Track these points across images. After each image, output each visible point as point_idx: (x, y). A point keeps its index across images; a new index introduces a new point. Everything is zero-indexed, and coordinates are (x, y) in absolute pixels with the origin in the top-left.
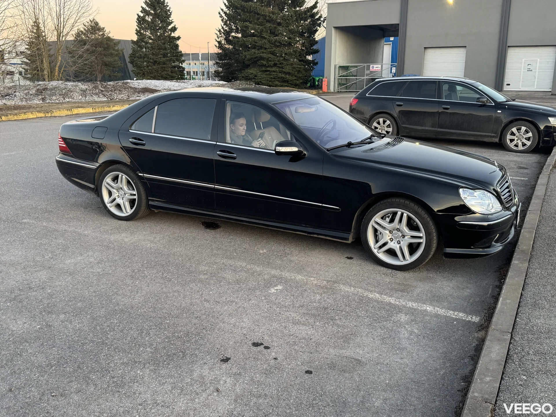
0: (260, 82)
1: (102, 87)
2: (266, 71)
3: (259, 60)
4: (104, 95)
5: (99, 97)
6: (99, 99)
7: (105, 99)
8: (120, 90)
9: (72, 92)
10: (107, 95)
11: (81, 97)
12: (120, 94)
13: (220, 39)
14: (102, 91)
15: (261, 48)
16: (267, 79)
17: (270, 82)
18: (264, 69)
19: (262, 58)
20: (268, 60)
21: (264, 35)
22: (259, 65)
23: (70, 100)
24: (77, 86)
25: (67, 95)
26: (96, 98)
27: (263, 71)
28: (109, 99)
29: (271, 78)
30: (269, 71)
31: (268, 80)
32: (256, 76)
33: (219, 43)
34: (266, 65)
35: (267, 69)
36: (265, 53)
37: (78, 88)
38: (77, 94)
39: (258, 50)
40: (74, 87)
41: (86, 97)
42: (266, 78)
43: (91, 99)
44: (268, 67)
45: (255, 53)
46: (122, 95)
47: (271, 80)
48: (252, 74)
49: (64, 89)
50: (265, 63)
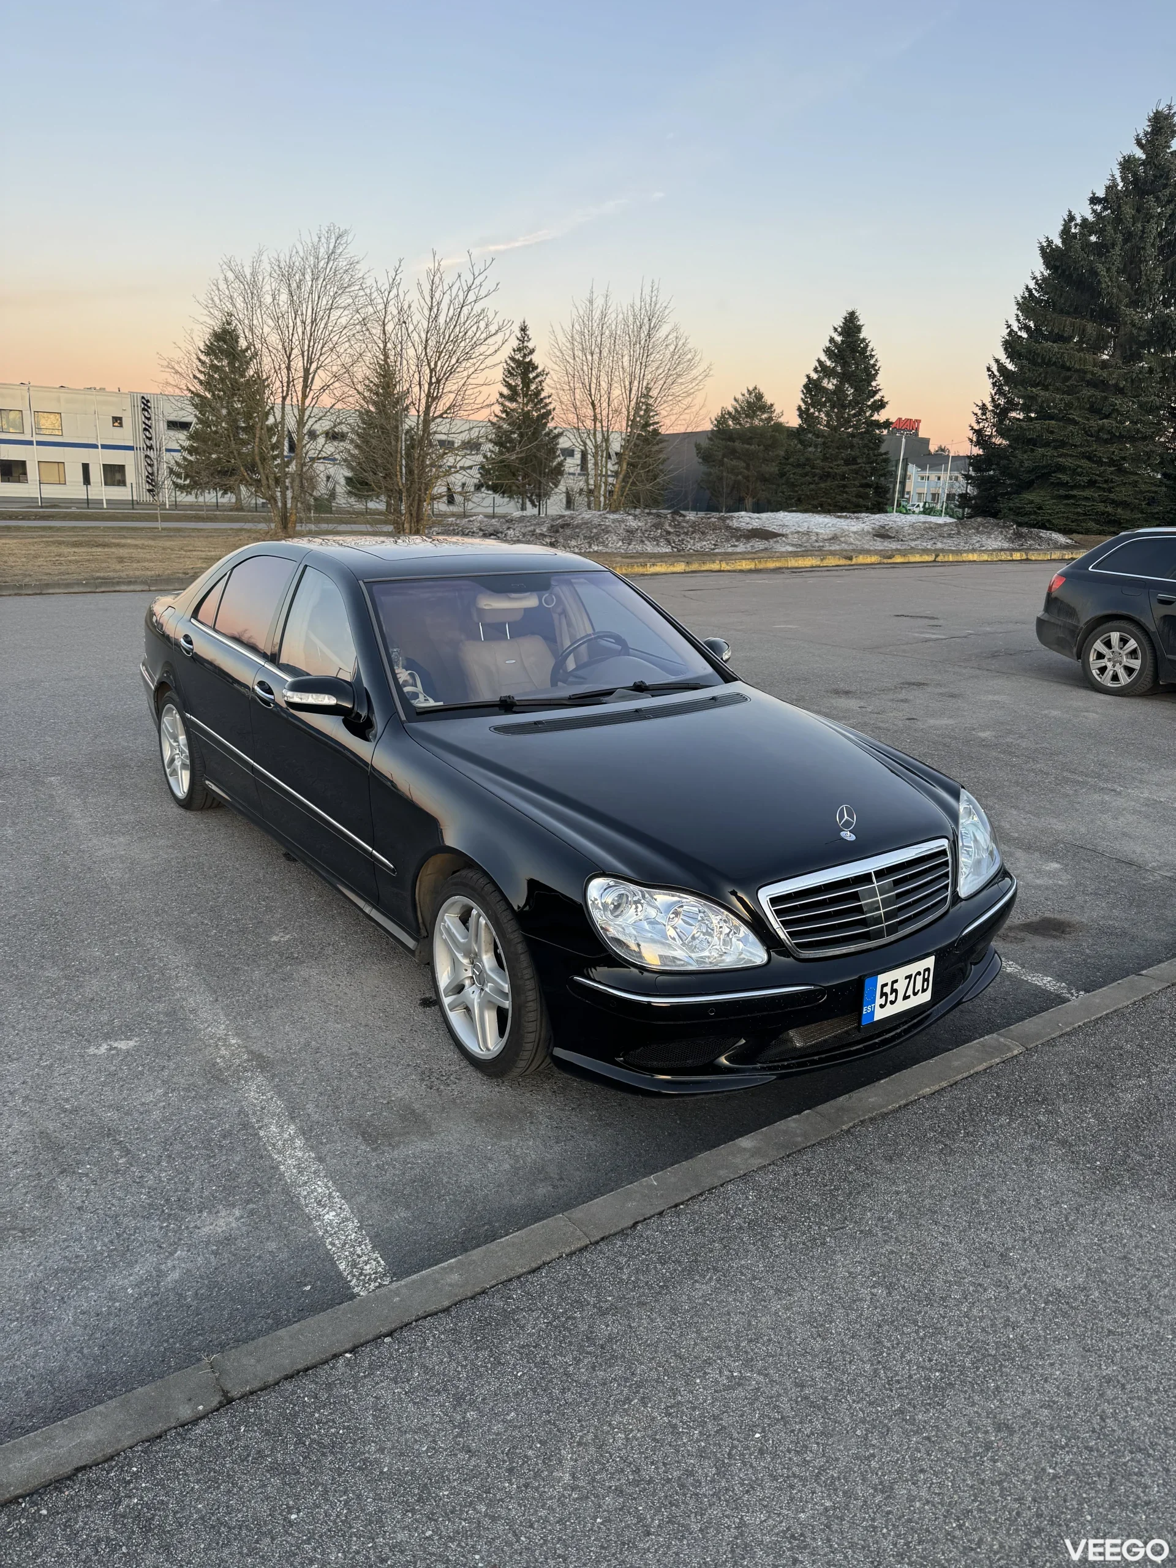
0: (1049, 521)
1: (670, 525)
2: (1067, 497)
3: (1054, 472)
4: (669, 542)
5: (657, 544)
6: (657, 550)
7: (668, 550)
8: (703, 533)
9: (608, 532)
10: (674, 542)
11: (620, 543)
12: (700, 540)
13: (981, 424)
14: (669, 533)
15: (1063, 444)
16: (1065, 515)
17: (1073, 522)
18: (1062, 492)
19: (1061, 468)
20: (1074, 472)
21: (1075, 415)
22: (1052, 483)
23: (600, 548)
24: (623, 521)
25: (597, 539)
26: (650, 548)
27: (1060, 497)
28: (675, 550)
29: (1078, 513)
30: (1074, 497)
31: (1068, 518)
32: (1040, 508)
33: (979, 432)
34: (1067, 482)
35: (1071, 493)
36: (1071, 456)
37: (623, 526)
38: (615, 538)
39: (1055, 448)
40: (617, 524)
41: (629, 544)
42: (1064, 513)
43: (639, 548)
44: (1073, 488)
45: (1043, 456)
46: (705, 543)
47: (1075, 517)
48: (1032, 502)
49: (596, 528)
50: (1065, 478)
